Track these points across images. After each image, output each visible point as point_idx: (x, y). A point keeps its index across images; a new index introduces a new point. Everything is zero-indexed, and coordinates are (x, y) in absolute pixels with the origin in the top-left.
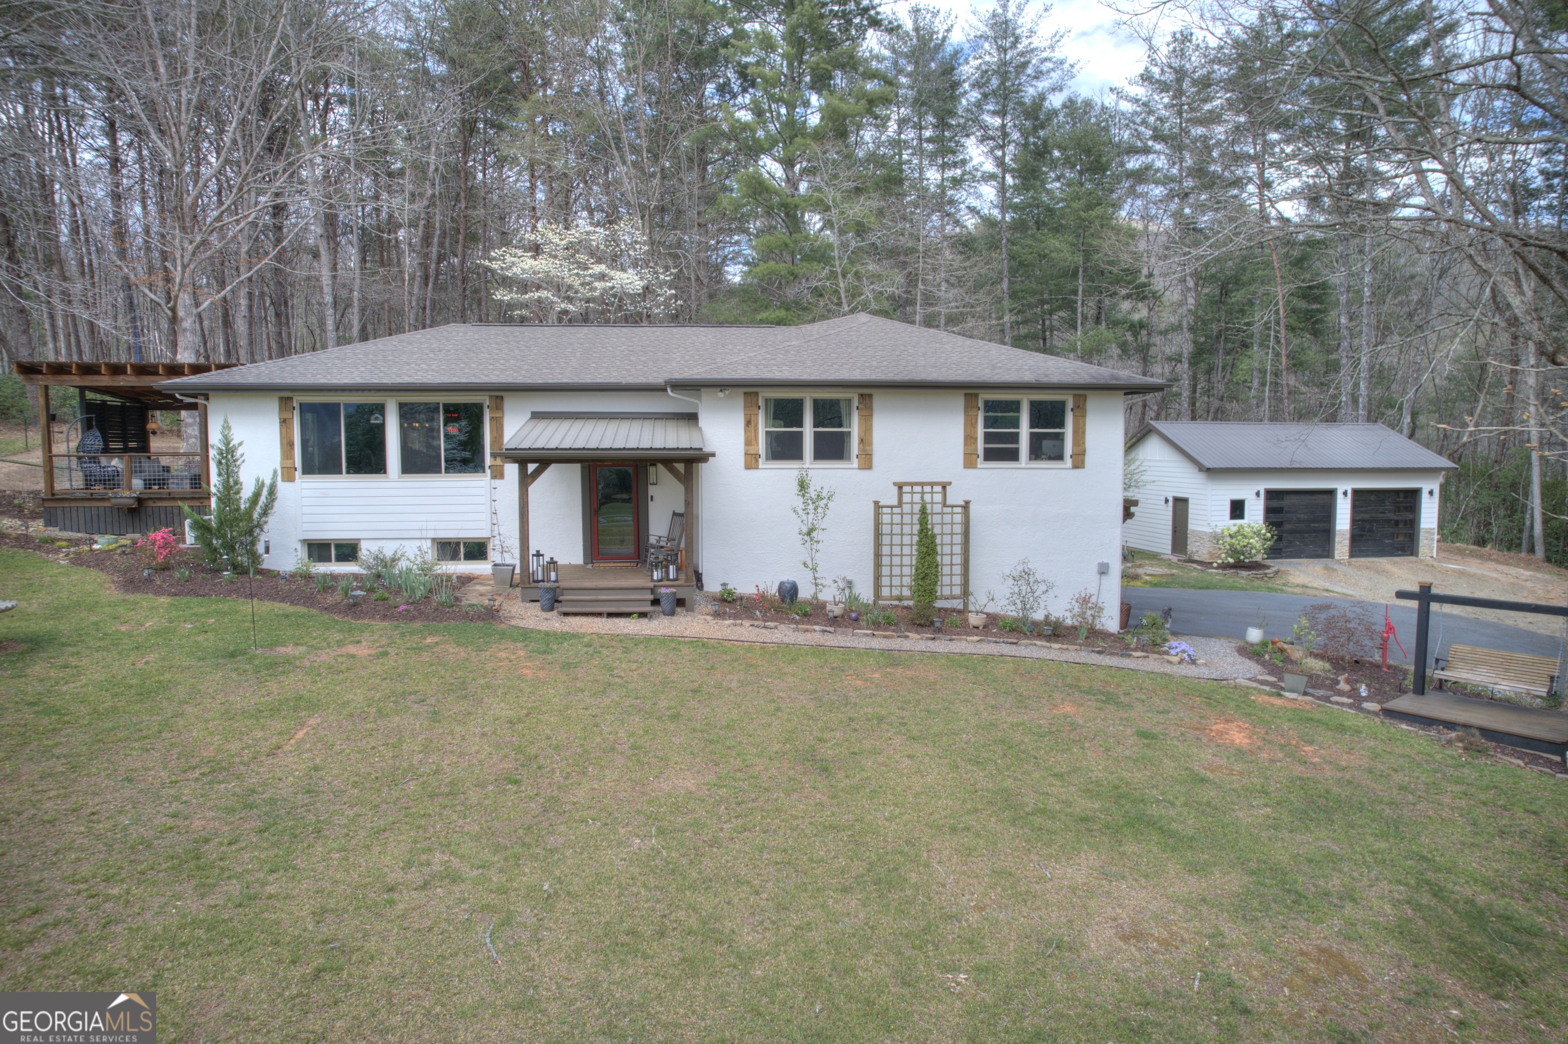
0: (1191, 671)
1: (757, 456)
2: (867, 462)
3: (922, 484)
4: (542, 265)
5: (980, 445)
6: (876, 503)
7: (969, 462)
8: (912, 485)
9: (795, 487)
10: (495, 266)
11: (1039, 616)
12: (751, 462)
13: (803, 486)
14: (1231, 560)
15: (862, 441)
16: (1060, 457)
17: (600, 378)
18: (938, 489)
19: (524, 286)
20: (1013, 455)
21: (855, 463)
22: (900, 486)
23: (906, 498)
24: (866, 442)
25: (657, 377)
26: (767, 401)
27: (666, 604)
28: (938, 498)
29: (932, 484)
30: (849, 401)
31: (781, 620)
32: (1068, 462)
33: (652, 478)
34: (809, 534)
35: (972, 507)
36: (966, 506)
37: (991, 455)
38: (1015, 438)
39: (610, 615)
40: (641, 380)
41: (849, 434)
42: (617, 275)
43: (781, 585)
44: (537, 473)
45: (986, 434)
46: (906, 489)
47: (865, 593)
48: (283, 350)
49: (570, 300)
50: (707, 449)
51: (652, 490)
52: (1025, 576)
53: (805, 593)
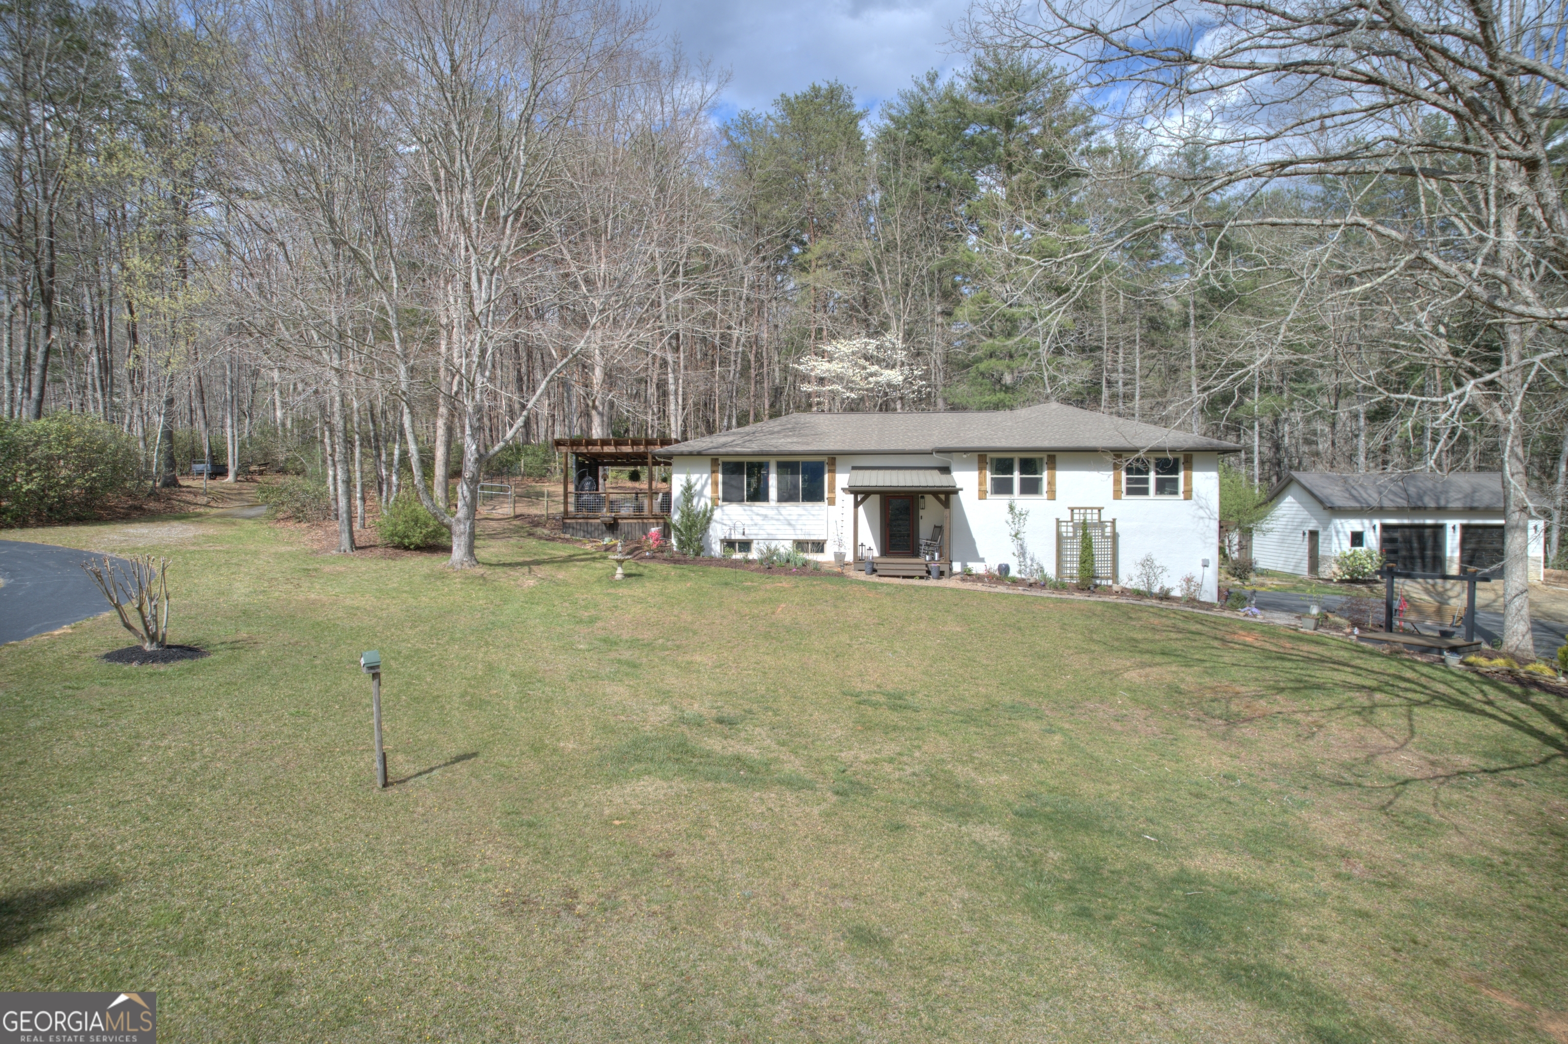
0: (1254, 620)
1: (986, 492)
2: (1052, 495)
3: (1086, 508)
4: (836, 367)
5: (1124, 486)
6: (1057, 520)
7: (1117, 495)
8: (1080, 508)
9: (1007, 509)
10: (801, 368)
11: (1156, 589)
12: (982, 495)
13: (1012, 508)
14: (1347, 577)
15: (1049, 483)
16: (1175, 493)
17: (893, 447)
18: (1096, 511)
19: (821, 381)
20: (1145, 492)
21: (1045, 495)
22: (1072, 510)
23: (1076, 517)
24: (1051, 483)
25: (928, 446)
26: (992, 459)
27: (934, 573)
28: (1096, 517)
29: (1092, 508)
30: (1041, 459)
31: (999, 584)
32: (1181, 496)
33: (921, 505)
34: (1016, 536)
35: (1118, 523)
36: (1114, 522)
37: (1130, 492)
38: (1146, 481)
39: (904, 577)
40: (917, 447)
41: (1041, 479)
42: (887, 372)
43: (1000, 566)
44: (863, 500)
45: (1128, 479)
46: (1076, 511)
47: (1051, 571)
48: (711, 429)
49: (852, 390)
50: (958, 487)
51: (921, 513)
52: (1147, 563)
53: (1013, 573)
